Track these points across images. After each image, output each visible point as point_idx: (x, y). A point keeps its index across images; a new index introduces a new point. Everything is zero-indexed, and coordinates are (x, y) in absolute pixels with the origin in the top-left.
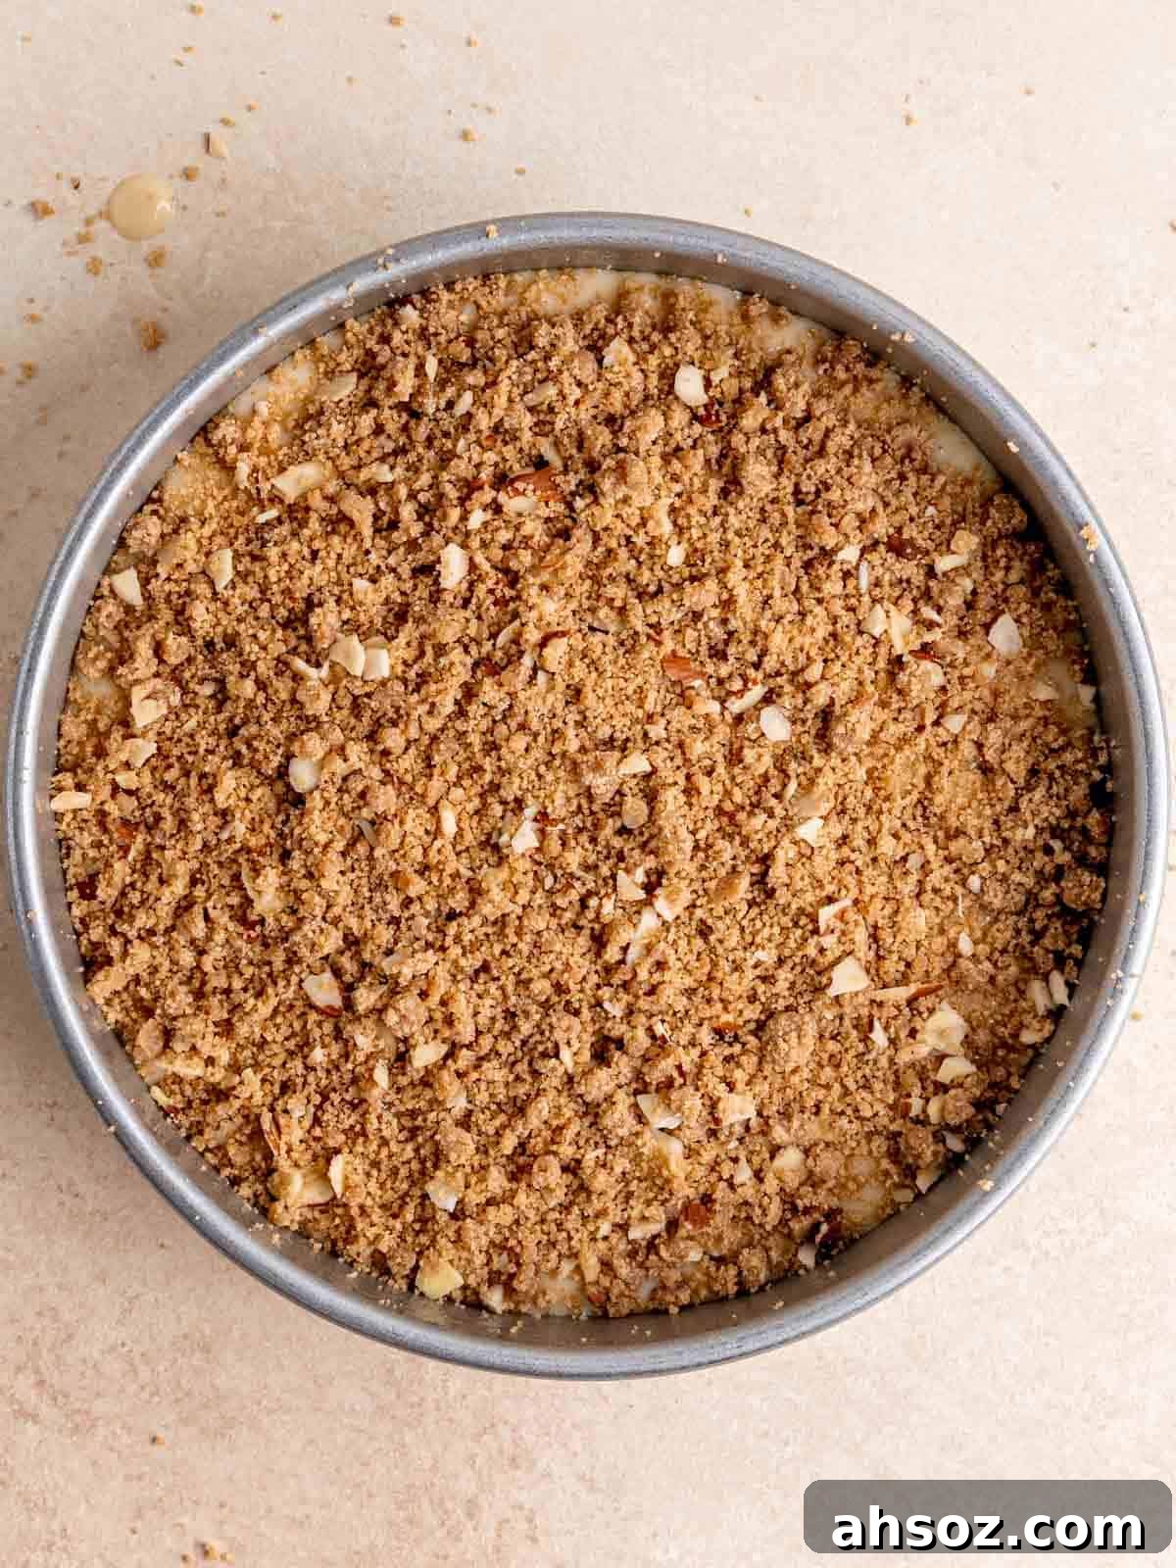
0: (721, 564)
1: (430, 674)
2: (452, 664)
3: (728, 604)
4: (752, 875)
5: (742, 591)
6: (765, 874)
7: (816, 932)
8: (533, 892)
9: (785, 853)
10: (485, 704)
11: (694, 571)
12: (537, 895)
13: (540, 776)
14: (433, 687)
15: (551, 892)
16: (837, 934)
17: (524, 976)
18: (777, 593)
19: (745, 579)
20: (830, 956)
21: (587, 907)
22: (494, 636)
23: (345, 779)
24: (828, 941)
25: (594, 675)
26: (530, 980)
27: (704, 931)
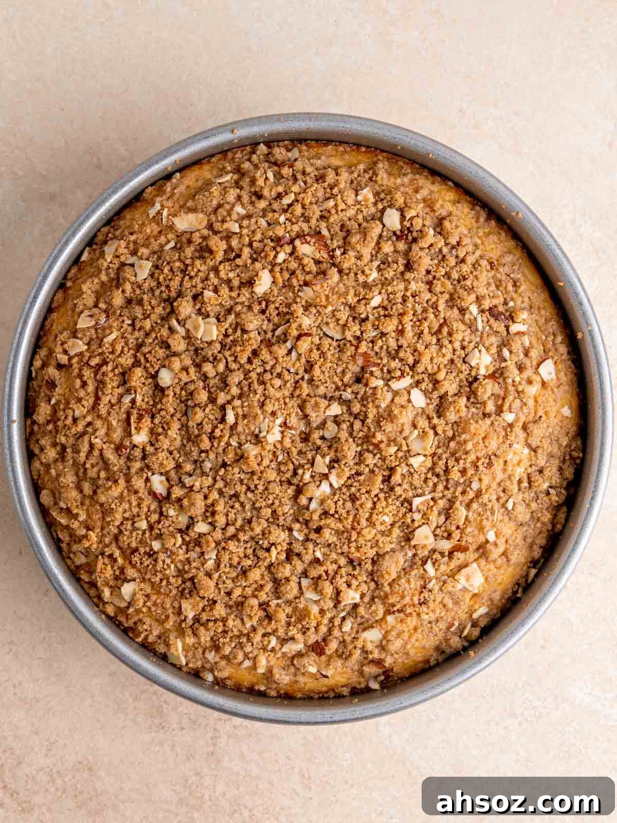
0: (401, 311)
1: (238, 341)
2: (250, 338)
3: (401, 332)
4: (384, 476)
5: (408, 327)
6: (390, 477)
7: (411, 510)
8: (271, 461)
9: (402, 470)
10: (262, 361)
11: (386, 313)
12: (273, 463)
13: (285, 404)
14: (238, 348)
15: (280, 463)
16: (422, 513)
17: (257, 505)
18: (426, 331)
19: (411, 320)
20: (416, 524)
21: (297, 474)
22: (274, 331)
23: (186, 384)
24: (417, 516)
25: (322, 360)
26: (261, 508)
27: (353, 499)
